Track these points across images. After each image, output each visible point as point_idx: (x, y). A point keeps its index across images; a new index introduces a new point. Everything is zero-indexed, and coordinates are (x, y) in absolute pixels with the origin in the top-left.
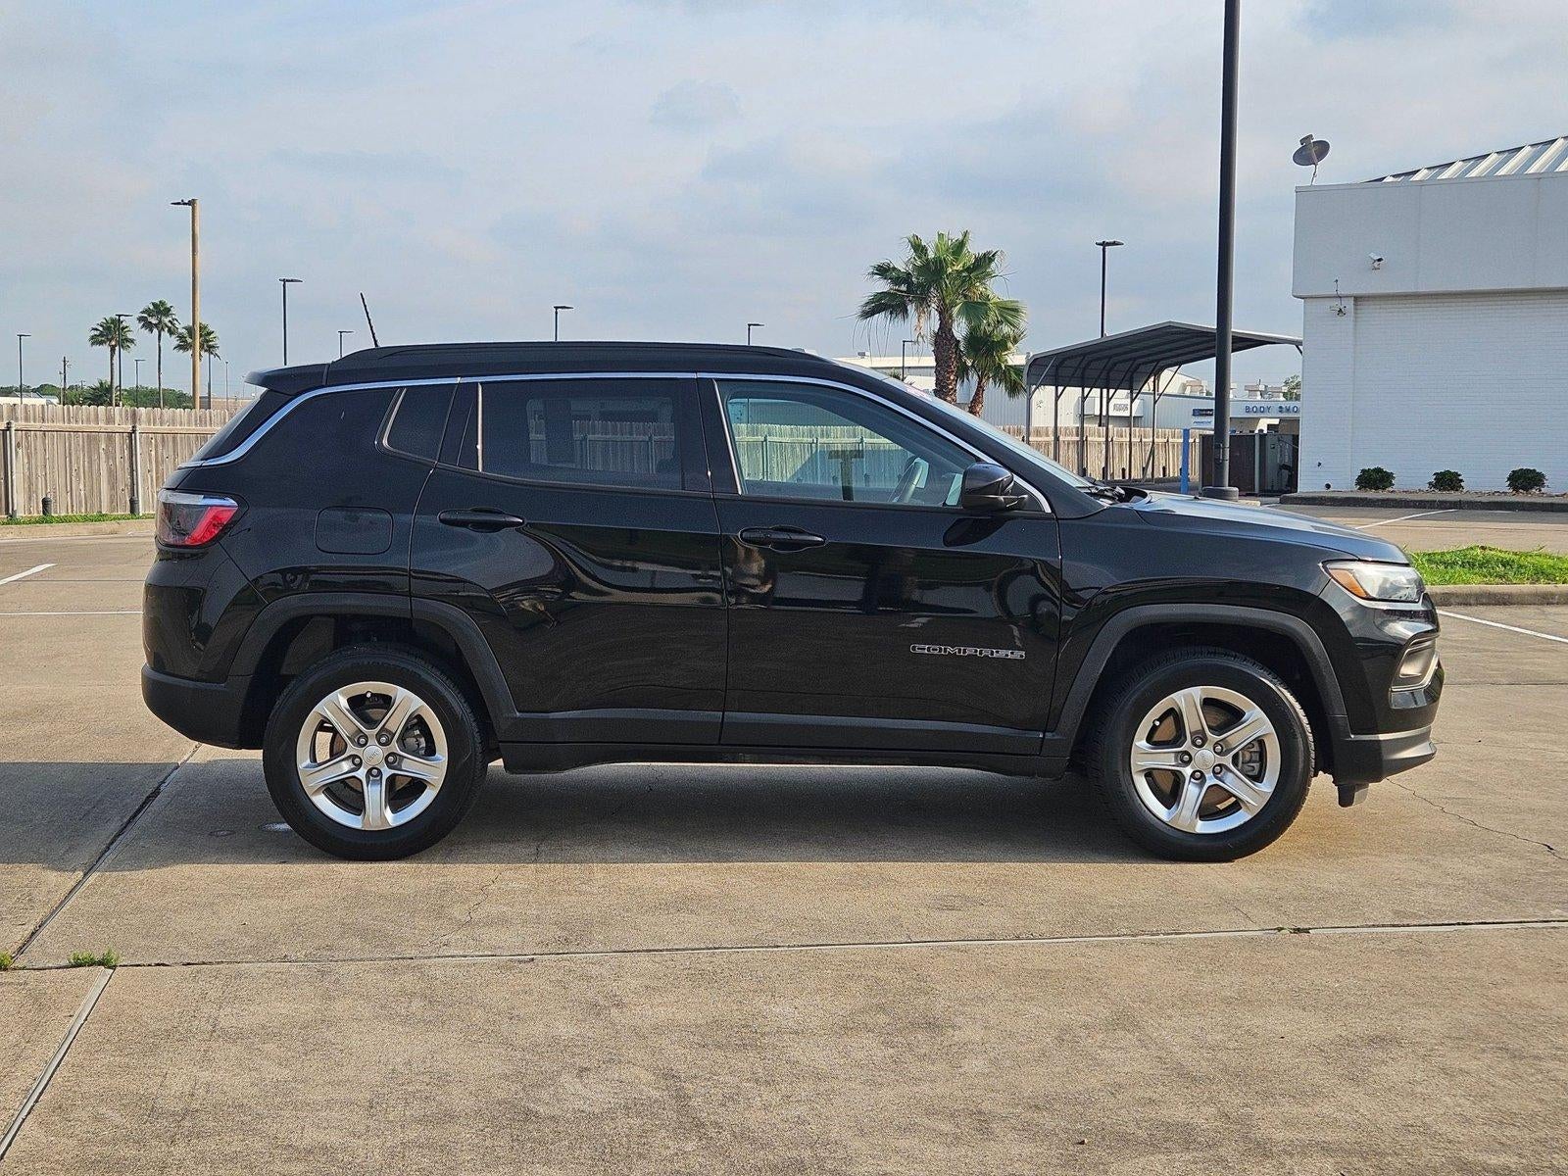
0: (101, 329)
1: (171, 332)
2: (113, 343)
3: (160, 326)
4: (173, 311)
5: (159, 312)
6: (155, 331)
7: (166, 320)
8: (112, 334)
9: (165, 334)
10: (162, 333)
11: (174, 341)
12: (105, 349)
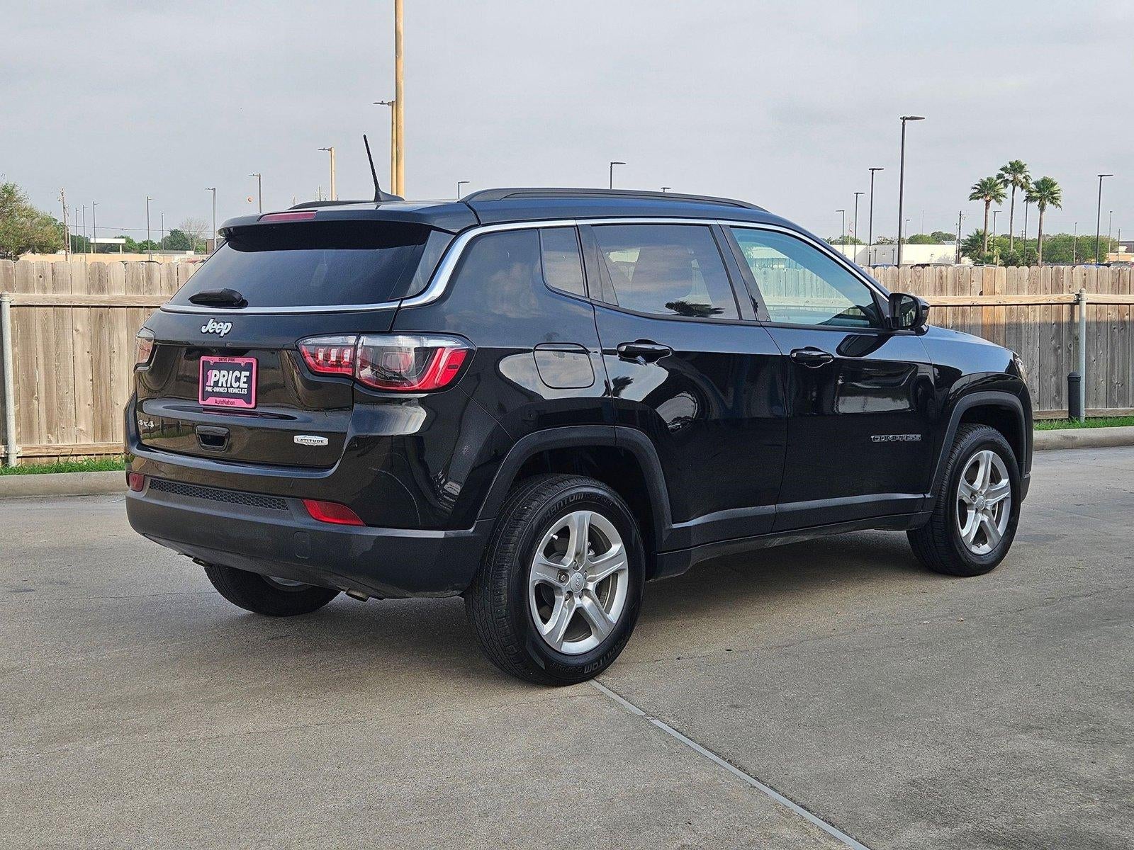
0: (979, 187)
1: (1022, 187)
2: (988, 198)
3: (1015, 183)
4: (1026, 168)
5: (1015, 170)
6: (1010, 186)
7: (1020, 177)
8: (986, 191)
9: (1018, 189)
10: (1016, 188)
11: (1024, 194)
12: (982, 202)
